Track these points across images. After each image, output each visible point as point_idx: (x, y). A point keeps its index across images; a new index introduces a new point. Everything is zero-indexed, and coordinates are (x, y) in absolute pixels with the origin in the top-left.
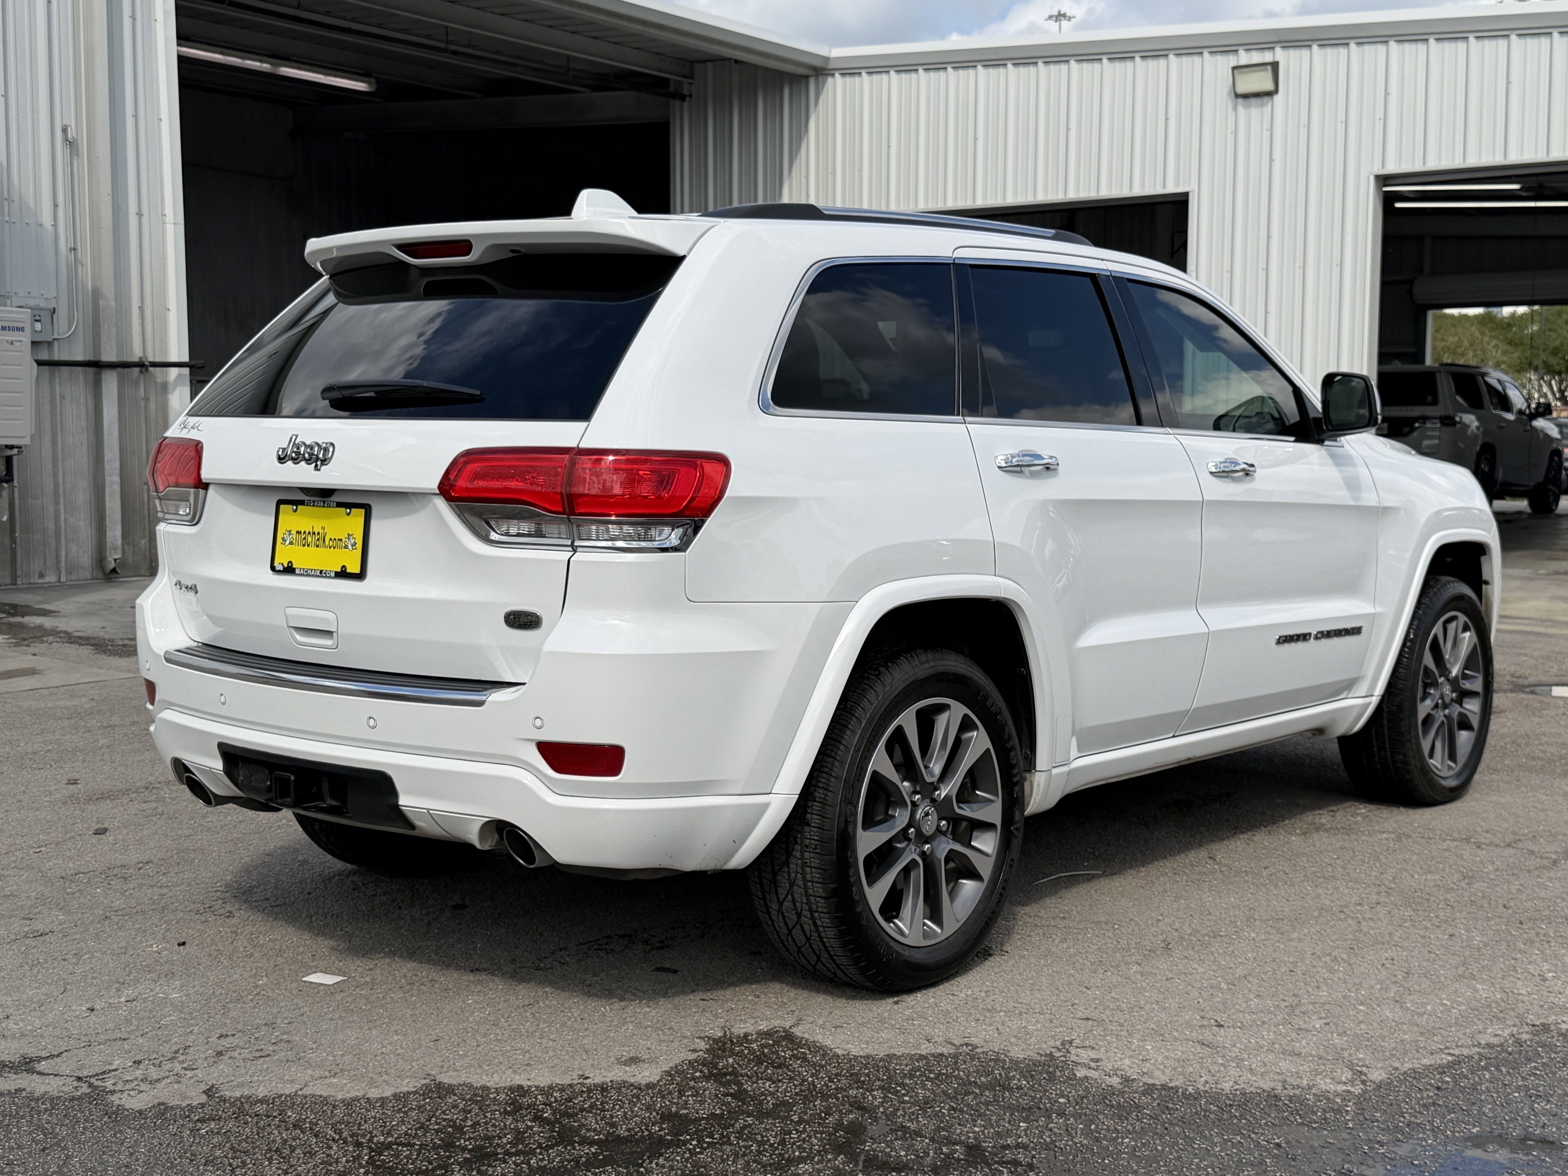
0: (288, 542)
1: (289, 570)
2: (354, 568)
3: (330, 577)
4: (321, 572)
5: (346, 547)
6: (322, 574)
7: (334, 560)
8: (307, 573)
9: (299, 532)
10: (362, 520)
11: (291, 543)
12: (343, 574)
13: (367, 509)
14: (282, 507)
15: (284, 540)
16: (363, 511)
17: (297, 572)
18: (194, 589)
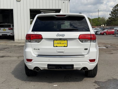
0: (56, 44)
1: (57, 46)
2: (66, 46)
3: (63, 47)
7: (63, 45)
8: (59, 47)
16: (67, 40)
18: (39, 49)
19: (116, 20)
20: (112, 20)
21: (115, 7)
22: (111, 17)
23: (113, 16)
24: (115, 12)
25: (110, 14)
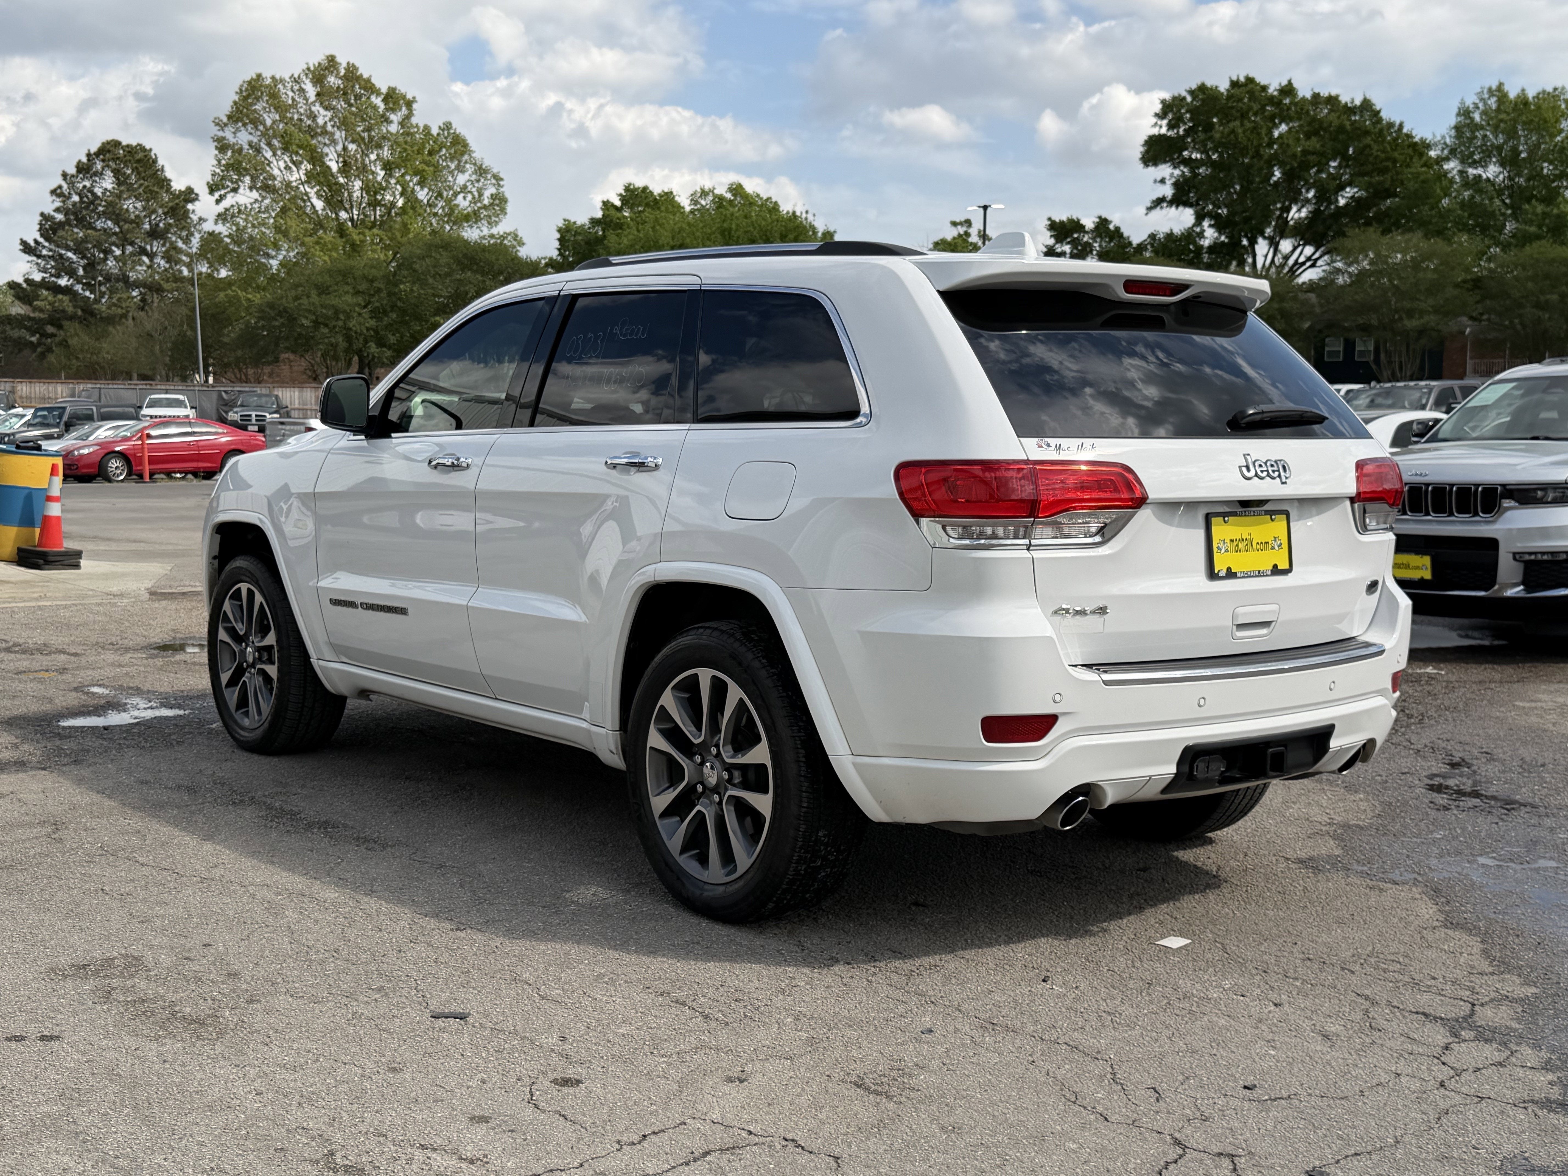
0: (1223, 551)
1: (1231, 575)
2: (1283, 565)
3: (1267, 575)
4: (1259, 572)
5: (1273, 548)
6: (1260, 574)
7: (1265, 561)
8: (1247, 575)
9: (1232, 541)
10: (1285, 523)
11: (1227, 551)
12: (1276, 571)
13: (1287, 514)
14: (1214, 520)
15: (1218, 548)
16: (1285, 516)
17: (1239, 575)
18: (1102, 611)
19: (110, 320)
20: (57, 319)
21: (83, 169)
22: (37, 277)
23: (63, 267)
24: (81, 222)
25: (27, 248)
